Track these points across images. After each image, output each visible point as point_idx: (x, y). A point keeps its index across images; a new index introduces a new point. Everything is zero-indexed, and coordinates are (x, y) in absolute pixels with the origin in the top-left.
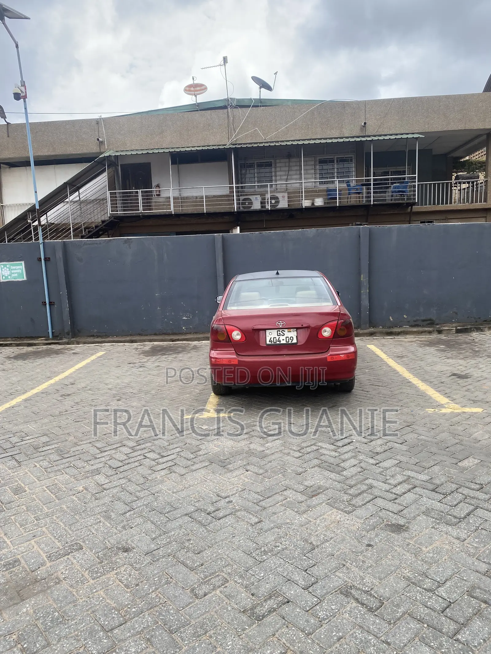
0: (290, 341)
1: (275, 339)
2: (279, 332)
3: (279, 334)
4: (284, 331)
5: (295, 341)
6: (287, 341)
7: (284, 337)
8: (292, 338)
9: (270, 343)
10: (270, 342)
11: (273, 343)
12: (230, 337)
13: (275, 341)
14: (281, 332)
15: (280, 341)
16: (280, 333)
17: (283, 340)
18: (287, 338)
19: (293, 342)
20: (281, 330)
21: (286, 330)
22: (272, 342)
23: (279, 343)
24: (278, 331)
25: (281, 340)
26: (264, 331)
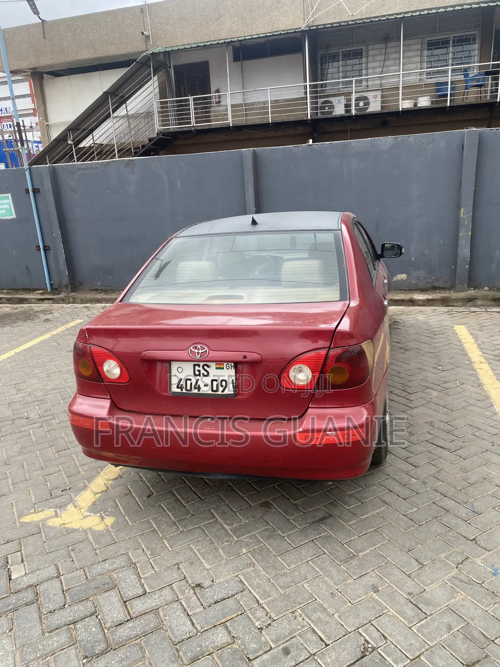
0: (221, 389)
1: (189, 382)
2: (197, 368)
3: (197, 373)
4: (208, 366)
5: (230, 390)
6: (215, 388)
7: (208, 380)
8: (224, 383)
9: (179, 390)
10: (178, 387)
11: (184, 391)
12: (100, 372)
13: (189, 387)
14: (201, 369)
15: (199, 388)
16: (199, 371)
17: (206, 385)
18: (215, 383)
19: (226, 392)
20: (201, 364)
21: (213, 365)
22: (181, 388)
23: (196, 391)
24: (194, 365)
25: (202, 386)
26: (168, 365)
